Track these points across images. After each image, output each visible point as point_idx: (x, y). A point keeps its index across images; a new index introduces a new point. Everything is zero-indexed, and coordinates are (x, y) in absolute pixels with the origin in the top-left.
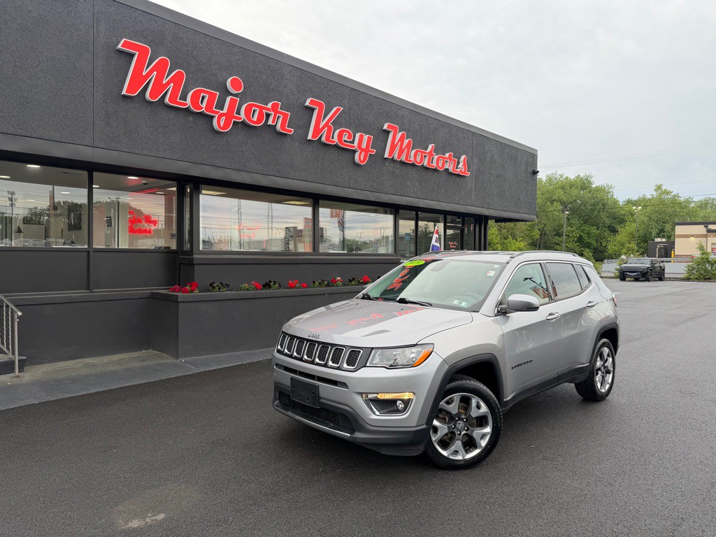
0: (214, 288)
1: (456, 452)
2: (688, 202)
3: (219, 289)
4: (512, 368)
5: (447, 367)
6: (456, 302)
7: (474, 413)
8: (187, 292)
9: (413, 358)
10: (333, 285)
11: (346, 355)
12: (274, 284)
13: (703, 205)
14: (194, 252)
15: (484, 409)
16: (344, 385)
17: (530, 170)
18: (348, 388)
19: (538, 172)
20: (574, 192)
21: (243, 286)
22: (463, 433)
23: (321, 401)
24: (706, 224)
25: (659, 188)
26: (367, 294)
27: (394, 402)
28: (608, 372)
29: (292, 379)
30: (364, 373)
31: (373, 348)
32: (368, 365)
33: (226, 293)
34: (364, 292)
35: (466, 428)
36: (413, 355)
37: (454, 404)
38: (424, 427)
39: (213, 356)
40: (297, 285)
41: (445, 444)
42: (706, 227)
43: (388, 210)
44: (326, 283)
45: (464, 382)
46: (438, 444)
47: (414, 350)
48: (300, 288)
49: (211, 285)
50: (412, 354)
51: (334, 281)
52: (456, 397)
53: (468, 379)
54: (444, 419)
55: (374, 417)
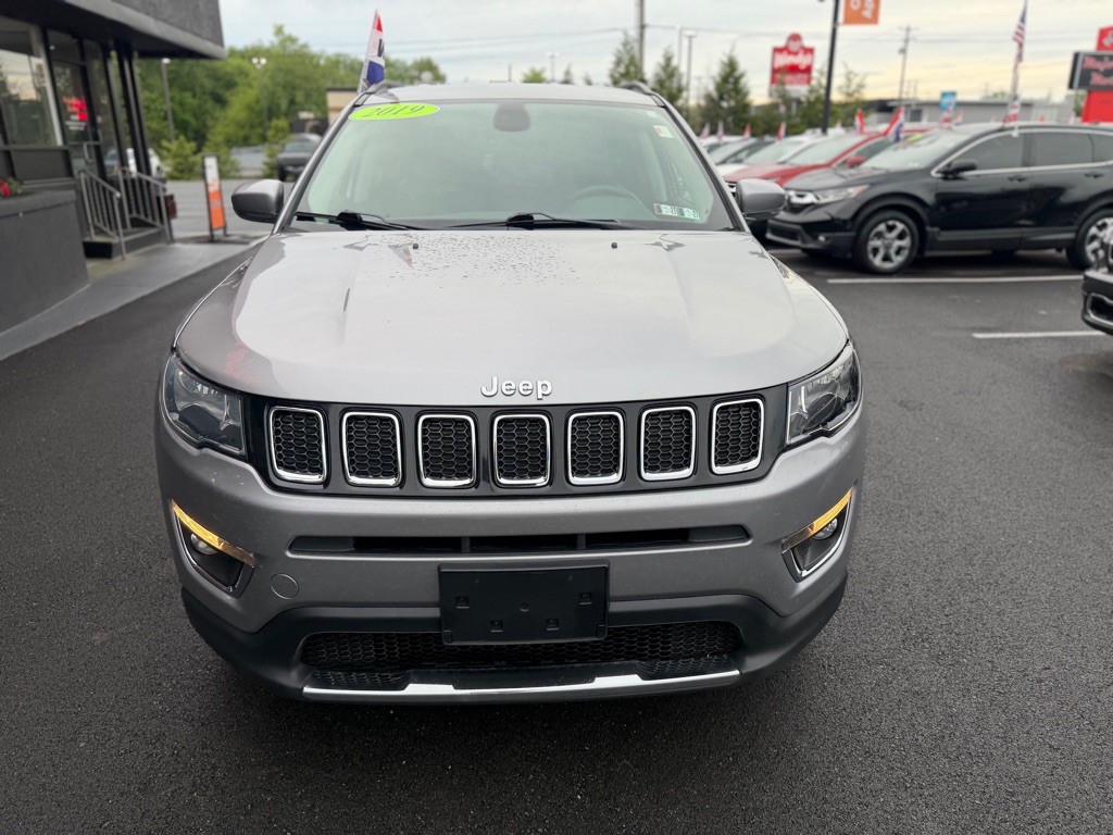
6: (667, 210)
11: (703, 428)
16: (741, 532)
18: (746, 538)
23: (615, 607)
25: (279, 31)
31: (787, 385)
32: (788, 441)
55: (800, 587)
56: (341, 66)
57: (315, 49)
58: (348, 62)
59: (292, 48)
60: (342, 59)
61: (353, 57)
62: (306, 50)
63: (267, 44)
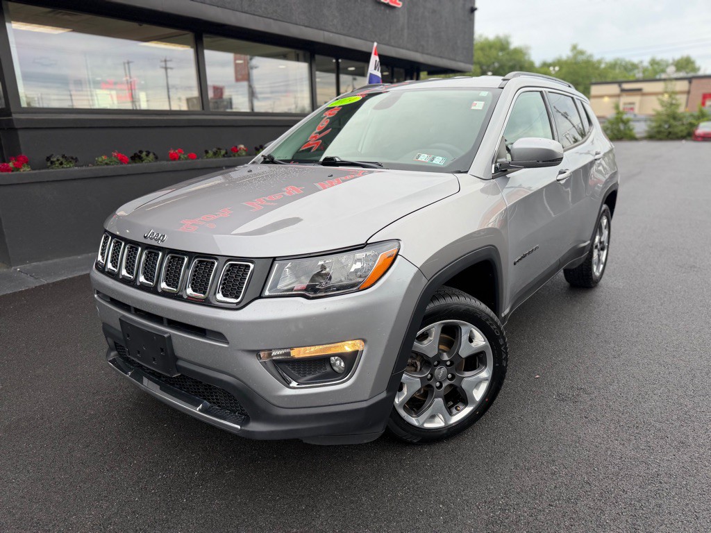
0: (52, 163)
1: (433, 417)
2: (600, 62)
3: (61, 164)
4: (515, 264)
5: (424, 282)
6: (424, 158)
7: (465, 351)
8: (9, 170)
9: (356, 271)
10: (234, 156)
11: (218, 273)
12: (147, 155)
13: (613, 66)
14: (12, 110)
15: (480, 340)
16: (219, 336)
17: (468, 6)
18: (228, 343)
19: (476, 9)
20: (494, 52)
21: (100, 159)
22: (445, 385)
23: (180, 363)
24: (620, 83)
25: (574, 48)
26: (269, 156)
27: (324, 360)
28: (602, 249)
29: (123, 322)
30: (259, 311)
31: (274, 259)
32: (267, 293)
33: (72, 169)
34: (265, 152)
35: (450, 376)
36: (358, 265)
37: (430, 338)
38: (384, 395)
39: (67, 259)
40: (182, 156)
41: (415, 405)
42: (620, 86)
43: (301, 53)
44: (223, 152)
45: (449, 300)
46: (405, 408)
47: (360, 255)
48: (186, 159)
49: (48, 159)
50: (355, 264)
51: (235, 150)
52: (435, 328)
53: (454, 294)
54: (414, 365)
55: (288, 392)
56: (617, 67)
57: (596, 57)
58: (623, 63)
59: (580, 58)
60: (619, 62)
61: (627, 59)
62: (591, 59)
63: (564, 57)
